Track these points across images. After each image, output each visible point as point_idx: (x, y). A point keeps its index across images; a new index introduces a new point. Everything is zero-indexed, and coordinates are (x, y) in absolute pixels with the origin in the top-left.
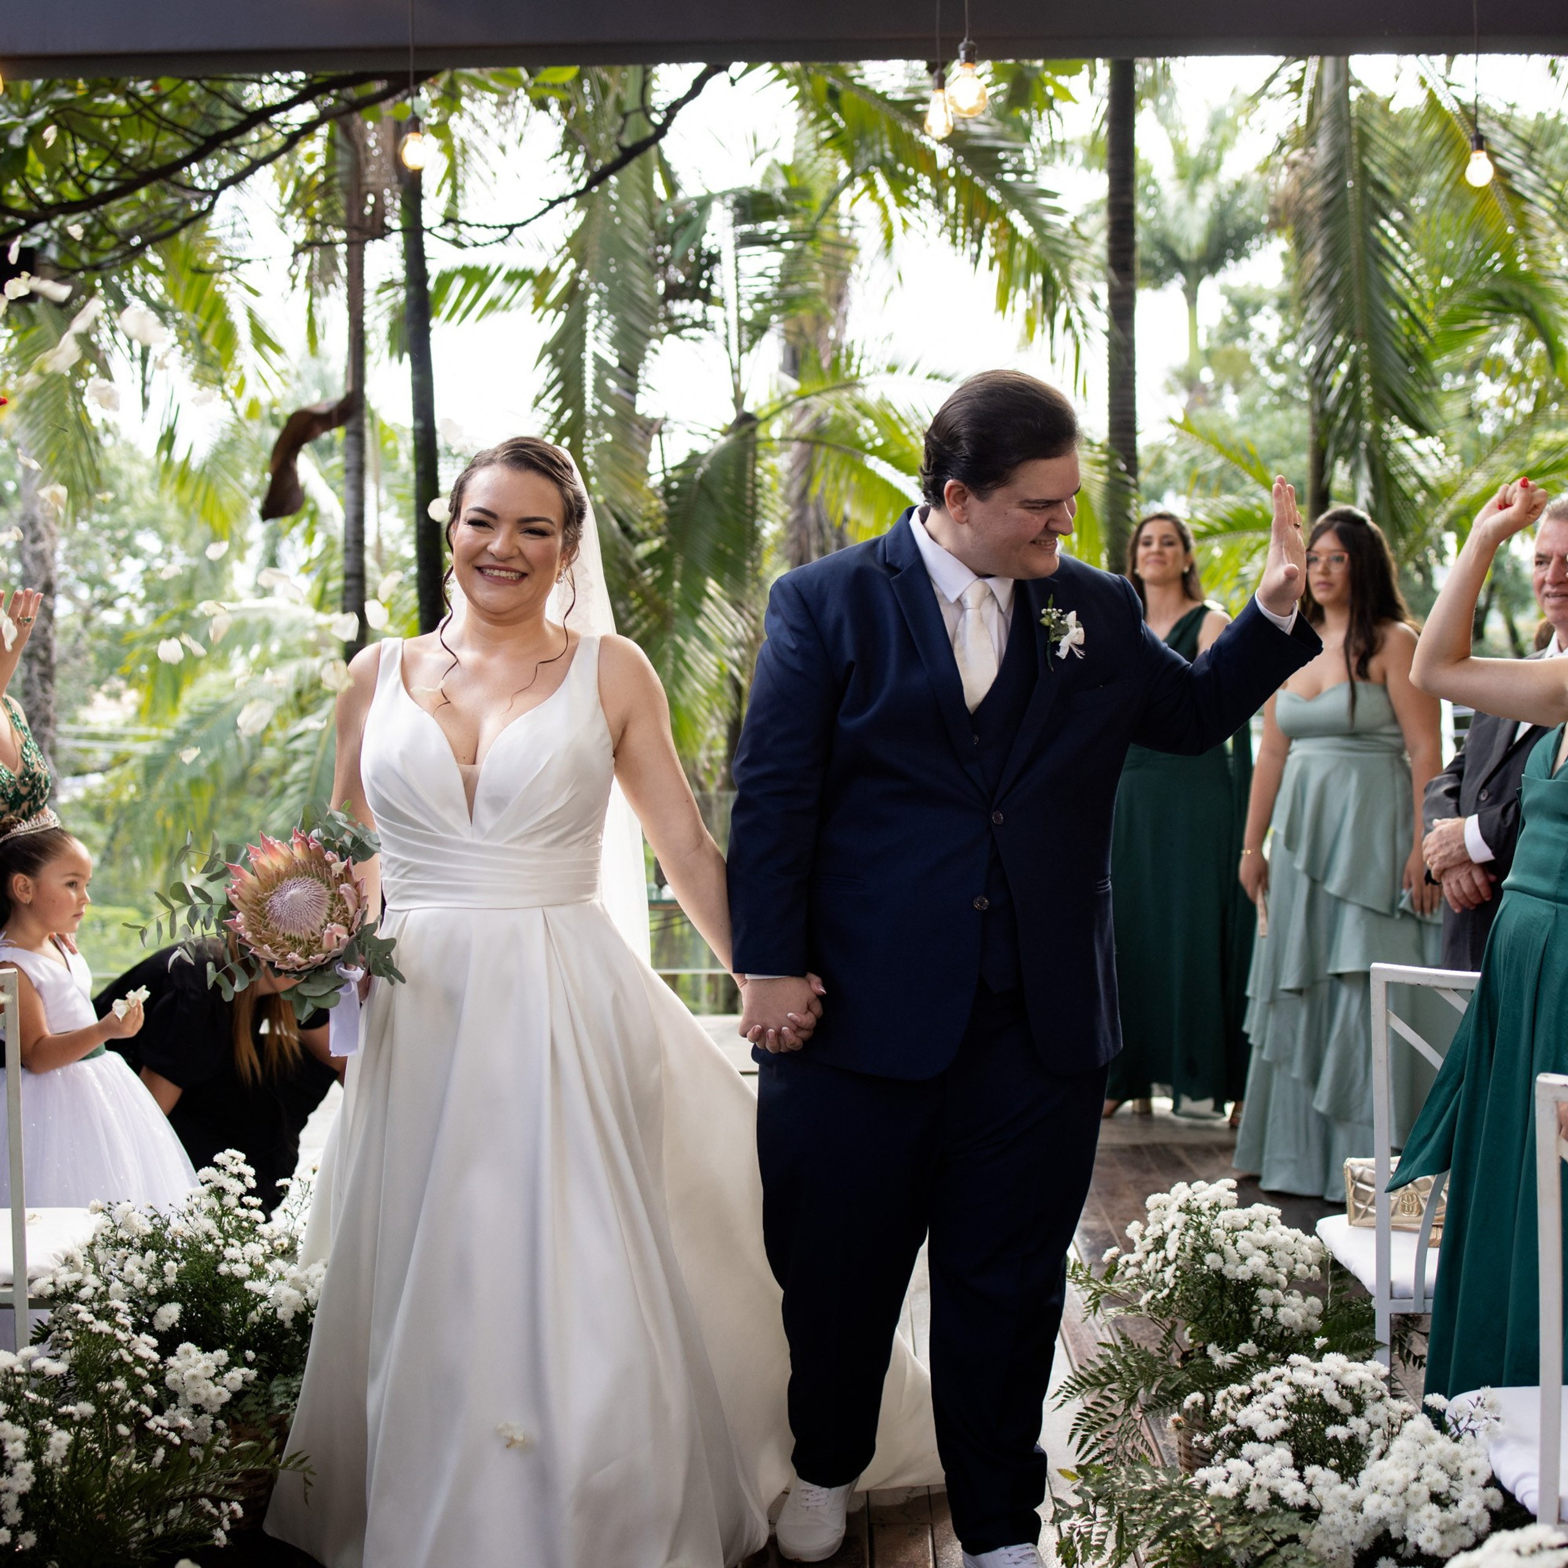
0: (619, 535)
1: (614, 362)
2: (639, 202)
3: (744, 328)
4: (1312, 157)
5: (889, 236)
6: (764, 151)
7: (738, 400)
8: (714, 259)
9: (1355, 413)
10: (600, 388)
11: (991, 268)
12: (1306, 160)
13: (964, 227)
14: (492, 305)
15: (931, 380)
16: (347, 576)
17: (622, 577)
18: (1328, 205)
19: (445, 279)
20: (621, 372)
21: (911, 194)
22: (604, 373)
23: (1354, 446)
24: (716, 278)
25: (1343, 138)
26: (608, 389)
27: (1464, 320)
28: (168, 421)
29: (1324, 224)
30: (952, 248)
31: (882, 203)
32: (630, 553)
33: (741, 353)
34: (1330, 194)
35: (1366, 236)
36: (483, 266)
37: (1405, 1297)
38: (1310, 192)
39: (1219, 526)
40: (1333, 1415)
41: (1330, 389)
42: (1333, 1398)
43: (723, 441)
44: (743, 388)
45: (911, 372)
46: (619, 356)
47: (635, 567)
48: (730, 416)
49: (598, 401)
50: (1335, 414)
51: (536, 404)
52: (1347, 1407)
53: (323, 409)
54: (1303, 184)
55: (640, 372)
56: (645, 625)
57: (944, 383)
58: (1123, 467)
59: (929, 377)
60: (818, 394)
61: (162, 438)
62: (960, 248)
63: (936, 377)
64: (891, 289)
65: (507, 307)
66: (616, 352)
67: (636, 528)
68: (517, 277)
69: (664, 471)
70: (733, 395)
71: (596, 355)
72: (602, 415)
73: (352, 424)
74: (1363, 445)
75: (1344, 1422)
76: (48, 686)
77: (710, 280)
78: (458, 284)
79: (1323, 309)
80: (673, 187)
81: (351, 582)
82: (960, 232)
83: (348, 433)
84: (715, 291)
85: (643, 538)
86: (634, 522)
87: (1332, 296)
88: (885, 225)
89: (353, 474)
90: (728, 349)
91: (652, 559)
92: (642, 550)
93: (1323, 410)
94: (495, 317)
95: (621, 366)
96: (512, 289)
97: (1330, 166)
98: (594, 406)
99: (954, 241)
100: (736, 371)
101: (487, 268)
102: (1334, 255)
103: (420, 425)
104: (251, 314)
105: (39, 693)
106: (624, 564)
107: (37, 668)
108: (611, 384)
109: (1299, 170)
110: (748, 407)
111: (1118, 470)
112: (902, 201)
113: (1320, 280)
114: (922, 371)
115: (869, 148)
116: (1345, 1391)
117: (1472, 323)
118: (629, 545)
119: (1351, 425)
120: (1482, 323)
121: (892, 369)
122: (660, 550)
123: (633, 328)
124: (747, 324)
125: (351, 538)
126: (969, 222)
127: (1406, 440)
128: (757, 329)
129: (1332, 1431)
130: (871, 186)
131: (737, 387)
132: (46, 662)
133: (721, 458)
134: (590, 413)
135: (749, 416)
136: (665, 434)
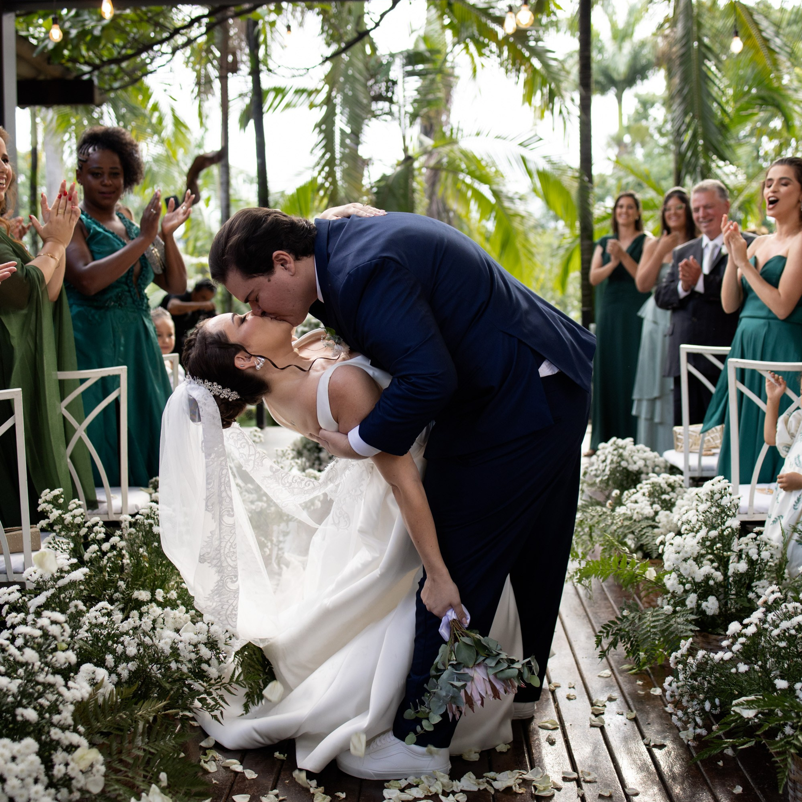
1: (349, 131)
2: (361, 56)
3: (408, 116)
4: (675, 33)
5: (475, 71)
6: (415, 31)
7: (406, 150)
8: (394, 83)
9: (695, 154)
10: (343, 144)
12: (672, 34)
13: (511, 65)
14: (288, 106)
18: (682, 55)
20: (352, 135)
21: (486, 51)
22: (345, 137)
23: (695, 169)
24: (396, 92)
25: (689, 24)
26: (346, 143)
27: (746, 109)
29: (681, 64)
30: (506, 75)
31: (472, 56)
33: (406, 128)
34: (682, 51)
35: (700, 71)
36: (283, 87)
37: (695, 470)
38: (674, 49)
40: (664, 493)
41: (683, 142)
42: (665, 486)
43: (399, 169)
44: (407, 144)
45: (487, 135)
46: (351, 128)
48: (402, 157)
49: (341, 149)
50: (686, 155)
51: (311, 152)
52: (669, 489)
54: (671, 45)
55: (361, 135)
58: (586, 179)
59: (495, 138)
60: (443, 146)
62: (509, 75)
64: (476, 96)
65: (295, 106)
66: (350, 126)
68: (300, 92)
69: (370, 183)
70: (403, 147)
71: (340, 128)
72: (344, 156)
73: (223, 162)
74: (699, 169)
75: (668, 494)
77: (393, 93)
78: (271, 96)
79: (680, 104)
80: (374, 49)
82: (509, 67)
84: (395, 99)
87: (684, 99)
88: (473, 66)
89: (224, 185)
90: (400, 125)
93: (680, 153)
94: (290, 110)
95: (352, 132)
96: (298, 97)
97: (683, 37)
98: (340, 151)
99: (506, 72)
101: (285, 88)
102: (685, 79)
104: (173, 110)
108: (348, 141)
109: (669, 39)
110: (410, 153)
111: (584, 181)
112: (481, 54)
113: (679, 91)
114: (492, 135)
115: (467, 29)
116: (669, 485)
117: (750, 111)
119: (693, 160)
120: (755, 111)
121: (478, 134)
123: (357, 114)
126: (514, 64)
127: (719, 167)
129: (664, 497)
130: (467, 47)
131: (405, 144)
133: (398, 176)
134: (338, 155)
135: (410, 157)
136: (371, 166)
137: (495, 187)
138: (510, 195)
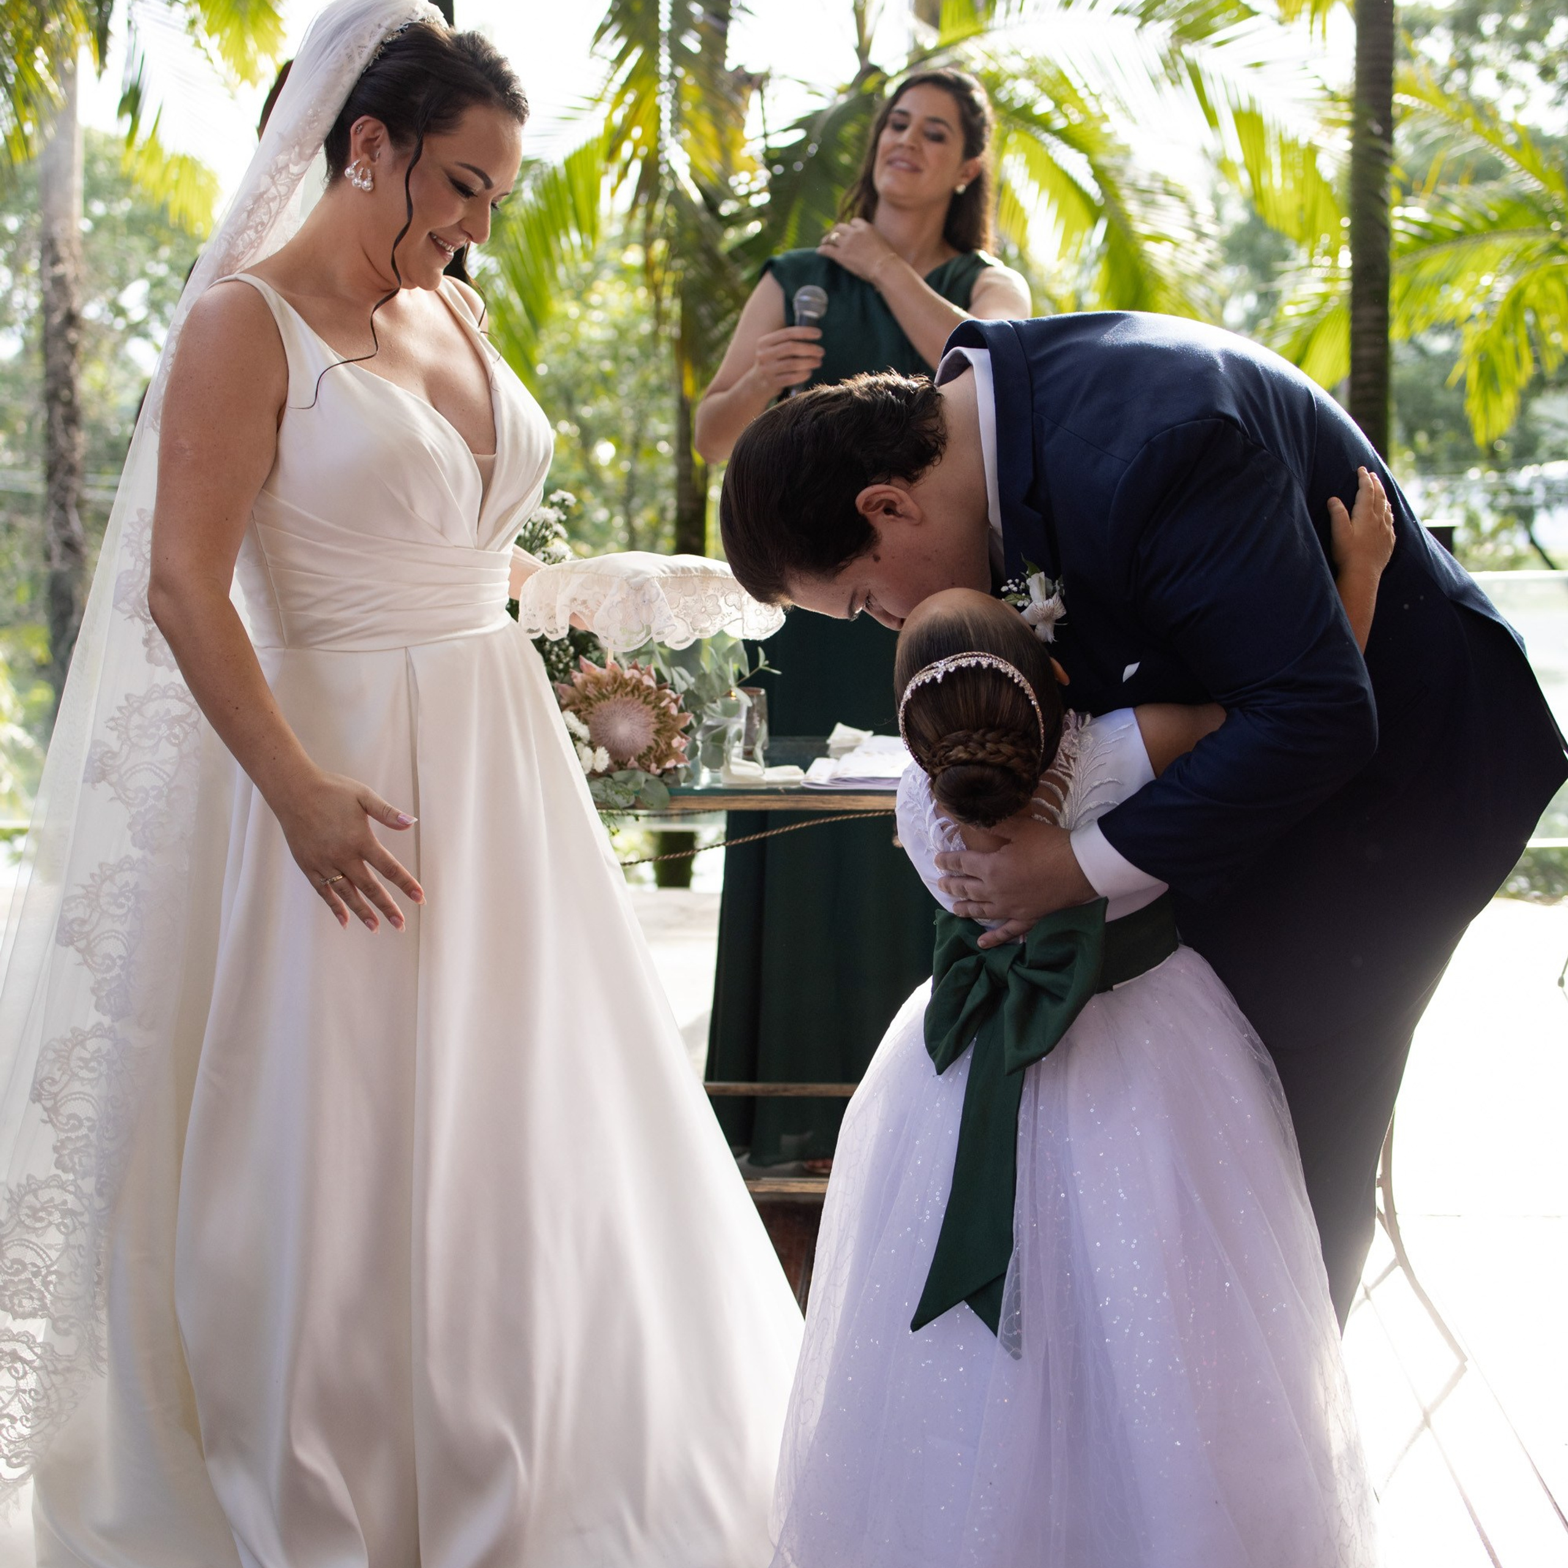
0: (703, 215)
7: (863, 51)
10: (682, 17)
15: (1117, 16)
17: (707, 271)
26: (690, 15)
28: (131, 75)
32: (718, 239)
39: (1478, 223)
43: (843, 100)
44: (869, 33)
45: (1092, 6)
47: (723, 257)
48: (853, 67)
49: (675, 33)
58: (1377, 129)
59: (1116, 12)
60: (968, 37)
61: (124, 101)
67: (727, 207)
69: (765, 136)
70: (855, 41)
72: (681, 51)
76: (73, 429)
85: (736, 220)
86: (724, 200)
92: (732, 236)
105: (62, 441)
106: (710, 252)
107: (60, 411)
108: (696, 8)
110: (874, 59)
111: (1371, 134)
118: (714, 228)
122: (759, 237)
131: (861, 32)
132: (70, 404)
133: (841, 116)
135: (875, 69)
136: (768, 91)
137: (1103, 160)
138: (1143, 183)
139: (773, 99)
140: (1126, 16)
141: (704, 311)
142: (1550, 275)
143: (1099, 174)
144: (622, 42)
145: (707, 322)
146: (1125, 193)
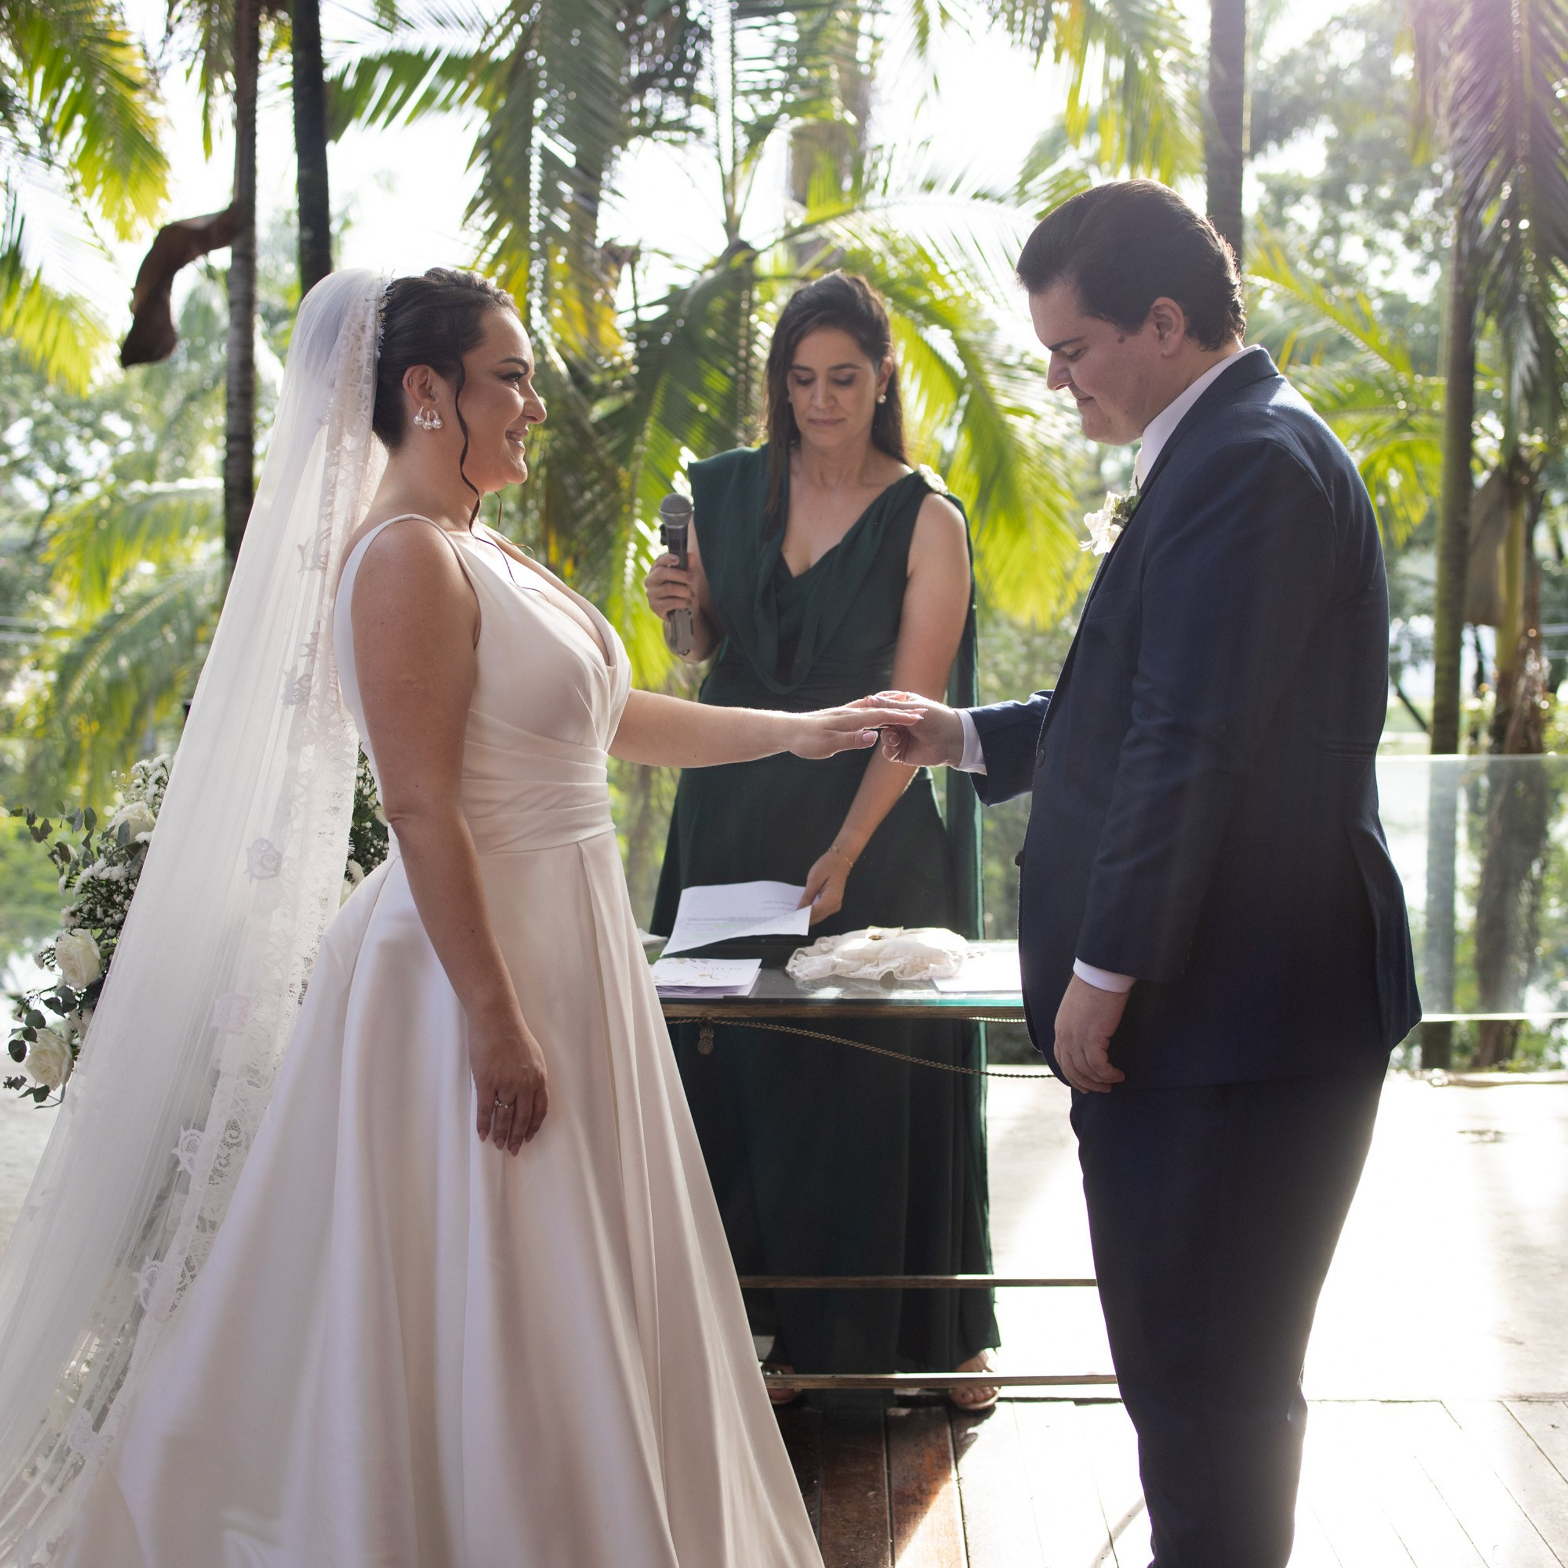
0: (571, 389)
1: (570, 161)
3: (740, 129)
5: (923, 31)
7: (732, 226)
8: (702, 33)
10: (550, 197)
11: (1057, 59)
13: (1024, 9)
14: (427, 102)
15: (978, 201)
16: (231, 438)
17: (573, 442)
19: (367, 69)
20: (579, 174)
22: (554, 174)
23: (1511, 301)
24: (706, 57)
26: (560, 194)
28: (10, 237)
30: (1008, 34)
32: (586, 413)
33: (735, 165)
36: (416, 51)
41: (1482, 226)
43: (710, 274)
44: (738, 209)
45: (953, 190)
46: (575, 154)
47: (590, 430)
48: (720, 243)
49: (545, 211)
50: (1489, 257)
51: (464, 221)
53: (201, 224)
55: (605, 176)
56: (600, 507)
57: (994, 205)
59: (975, 196)
60: (834, 217)
61: (4, 260)
62: (1018, 35)
63: (985, 196)
64: (925, 97)
65: (446, 106)
66: (572, 147)
67: (595, 379)
68: (455, 67)
69: (636, 308)
70: (724, 218)
71: (546, 154)
72: (550, 229)
73: (238, 244)
74: (1522, 298)
77: (697, 61)
78: (383, 77)
79: (1475, 125)
81: (235, 446)
82: (1019, 15)
83: (235, 256)
85: (602, 392)
86: (592, 372)
88: (920, 17)
89: (238, 308)
90: (719, 160)
91: (611, 421)
92: (601, 409)
93: (1474, 252)
94: (432, 116)
95: (578, 165)
96: (450, 84)
98: (541, 217)
99: (1011, 28)
100: (729, 185)
101: (421, 53)
103: (308, 234)
106: (577, 426)
108: (565, 188)
110: (744, 235)
113: (1474, 87)
114: (969, 186)
118: (583, 400)
119: (1506, 276)
121: (929, 186)
122: (622, 410)
123: (595, 114)
124: (745, 124)
125: (235, 389)
128: (759, 130)
131: (729, 210)
133: (707, 292)
134: (535, 227)
135: (744, 246)
136: (640, 265)
137: (967, 335)
138: (1007, 358)
139: (644, 272)
140: (987, 201)
141: (569, 480)
142: (1399, 450)
143: (964, 349)
144: (493, 217)
145: (572, 492)
146: (988, 367)
